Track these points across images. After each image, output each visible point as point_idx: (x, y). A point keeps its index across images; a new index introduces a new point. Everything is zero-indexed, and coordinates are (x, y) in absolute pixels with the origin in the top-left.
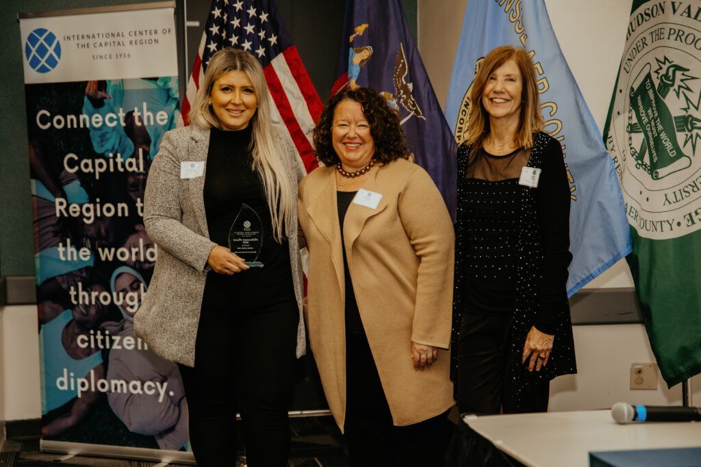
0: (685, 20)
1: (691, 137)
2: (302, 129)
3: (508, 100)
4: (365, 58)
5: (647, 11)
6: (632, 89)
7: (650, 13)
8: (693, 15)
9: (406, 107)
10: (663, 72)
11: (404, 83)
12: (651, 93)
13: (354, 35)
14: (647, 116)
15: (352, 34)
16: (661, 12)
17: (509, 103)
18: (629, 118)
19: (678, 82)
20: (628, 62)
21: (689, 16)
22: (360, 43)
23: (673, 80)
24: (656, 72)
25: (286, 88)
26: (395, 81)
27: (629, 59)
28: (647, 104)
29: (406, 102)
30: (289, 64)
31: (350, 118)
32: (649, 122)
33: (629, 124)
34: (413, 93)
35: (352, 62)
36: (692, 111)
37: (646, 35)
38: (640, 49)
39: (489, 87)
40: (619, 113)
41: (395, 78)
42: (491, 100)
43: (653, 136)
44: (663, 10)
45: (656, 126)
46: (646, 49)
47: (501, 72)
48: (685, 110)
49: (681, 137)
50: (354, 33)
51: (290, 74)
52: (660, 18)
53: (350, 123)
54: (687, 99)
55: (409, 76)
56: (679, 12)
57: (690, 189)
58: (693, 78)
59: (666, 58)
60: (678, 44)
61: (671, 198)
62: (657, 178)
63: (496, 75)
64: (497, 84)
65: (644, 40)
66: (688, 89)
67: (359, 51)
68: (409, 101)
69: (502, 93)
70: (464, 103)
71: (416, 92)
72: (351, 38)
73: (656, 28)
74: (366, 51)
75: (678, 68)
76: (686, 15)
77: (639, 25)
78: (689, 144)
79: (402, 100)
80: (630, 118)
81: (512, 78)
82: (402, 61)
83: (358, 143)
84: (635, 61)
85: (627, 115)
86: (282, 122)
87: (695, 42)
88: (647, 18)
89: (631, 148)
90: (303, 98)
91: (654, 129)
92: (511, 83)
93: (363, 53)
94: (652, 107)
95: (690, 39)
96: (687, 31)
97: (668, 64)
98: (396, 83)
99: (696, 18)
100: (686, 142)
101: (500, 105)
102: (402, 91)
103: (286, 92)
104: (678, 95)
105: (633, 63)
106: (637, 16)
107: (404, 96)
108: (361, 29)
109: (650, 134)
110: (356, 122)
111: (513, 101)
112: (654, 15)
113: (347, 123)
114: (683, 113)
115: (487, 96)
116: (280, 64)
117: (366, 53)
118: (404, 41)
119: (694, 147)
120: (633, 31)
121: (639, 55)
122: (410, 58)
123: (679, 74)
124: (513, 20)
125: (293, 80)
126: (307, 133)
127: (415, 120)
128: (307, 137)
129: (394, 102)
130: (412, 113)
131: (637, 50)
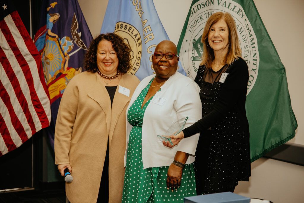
0: (223, 8)
2: (22, 53)
3: (222, 41)
4: (56, 19)
5: (203, 3)
6: (194, 40)
7: (205, 4)
8: (227, 6)
9: (77, 44)
11: (77, 32)
13: (50, 8)
15: (49, 7)
16: (211, 4)
17: (222, 42)
18: (192, 54)
20: (191, 27)
21: (225, 6)
22: (53, 12)
25: (13, 32)
26: (72, 31)
27: (192, 26)
29: (77, 42)
30: (14, 20)
31: (106, 50)
33: (192, 57)
34: (82, 38)
35: (49, 20)
37: (203, 14)
38: (199, 21)
39: (211, 35)
40: (185, 51)
41: (72, 30)
42: (213, 41)
44: (213, 3)
46: (203, 21)
47: (217, 26)
50: (49, 6)
51: (14, 25)
52: (211, 7)
53: (106, 52)
55: (79, 29)
56: (221, 4)
63: (215, 28)
64: (215, 33)
65: (201, 17)
67: (52, 16)
68: (79, 41)
69: (218, 37)
71: (83, 37)
72: (48, 9)
73: (209, 11)
74: (56, 15)
76: (224, 6)
77: (198, 10)
79: (75, 41)
80: (194, 54)
81: (223, 28)
82: (75, 22)
83: (111, 62)
84: (196, 27)
85: (191, 52)
86: (10, 49)
88: (203, 6)
89: (194, 68)
90: (22, 38)
92: (222, 31)
93: (54, 17)
98: (72, 32)
99: (228, 8)
101: (218, 43)
102: (75, 37)
103: (12, 34)
105: (194, 28)
106: (197, 6)
107: (77, 39)
108: (53, 5)
110: (109, 52)
111: (224, 41)
112: (207, 5)
113: (105, 52)
115: (211, 39)
116: (9, 20)
117: (56, 17)
118: (76, 12)
120: (195, 12)
121: (198, 24)
122: (80, 20)
124: (134, 4)
125: (16, 28)
126: (25, 56)
127: (82, 51)
128: (25, 57)
129: (71, 41)
130: (81, 47)
131: (197, 21)
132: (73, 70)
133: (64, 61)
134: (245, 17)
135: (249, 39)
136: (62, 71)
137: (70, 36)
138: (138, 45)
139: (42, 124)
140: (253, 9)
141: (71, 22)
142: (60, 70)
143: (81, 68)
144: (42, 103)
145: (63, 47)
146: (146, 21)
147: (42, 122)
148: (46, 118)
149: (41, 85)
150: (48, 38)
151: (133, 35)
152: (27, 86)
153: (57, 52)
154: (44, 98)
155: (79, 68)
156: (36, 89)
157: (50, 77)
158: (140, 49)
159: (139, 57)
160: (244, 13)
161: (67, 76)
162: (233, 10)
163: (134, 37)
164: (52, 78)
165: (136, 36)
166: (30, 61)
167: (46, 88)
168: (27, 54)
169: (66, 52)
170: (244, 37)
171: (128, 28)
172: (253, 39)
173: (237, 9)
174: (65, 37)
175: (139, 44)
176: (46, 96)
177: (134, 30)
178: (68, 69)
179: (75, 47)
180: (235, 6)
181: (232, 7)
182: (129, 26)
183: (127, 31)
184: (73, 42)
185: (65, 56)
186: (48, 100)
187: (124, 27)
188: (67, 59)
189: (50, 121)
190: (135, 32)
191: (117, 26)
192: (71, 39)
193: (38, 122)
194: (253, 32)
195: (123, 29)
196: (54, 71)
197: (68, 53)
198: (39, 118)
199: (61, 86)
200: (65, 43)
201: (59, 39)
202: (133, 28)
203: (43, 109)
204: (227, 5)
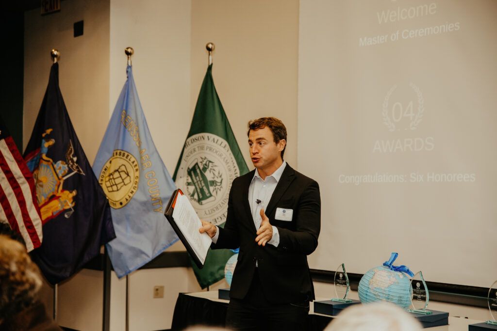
0: (212, 143)
1: (216, 189)
2: (15, 176)
4: (51, 144)
5: (196, 138)
10: (204, 163)
12: (198, 171)
14: (196, 179)
16: (202, 139)
19: (210, 167)
21: (214, 142)
23: (208, 166)
24: (201, 162)
25: (5, 156)
28: (196, 175)
29: (72, 166)
30: (8, 144)
32: (197, 182)
33: (187, 182)
34: (77, 162)
35: (43, 146)
36: (216, 179)
37: (196, 147)
43: (199, 187)
44: (204, 139)
45: (201, 184)
46: (195, 153)
48: (213, 178)
49: (211, 188)
51: (8, 149)
52: (202, 141)
54: (214, 174)
56: (211, 140)
57: (215, 209)
58: (216, 166)
59: (205, 158)
60: (210, 152)
61: (208, 213)
62: (202, 204)
66: (214, 170)
70: (104, 168)
71: (78, 162)
72: (44, 135)
73: (200, 145)
75: (210, 162)
77: (192, 143)
78: (215, 191)
79: (70, 166)
80: (188, 180)
85: (186, 178)
86: (2, 172)
87: (216, 152)
90: (15, 161)
91: (200, 185)
93: (50, 142)
94: (198, 175)
95: (214, 151)
96: (213, 148)
97: (206, 160)
99: (216, 143)
100: (214, 191)
102: (70, 161)
103: (5, 158)
104: (210, 172)
105: (189, 158)
106: (191, 139)
107: (71, 164)
108: (49, 131)
109: (198, 187)
112: (199, 140)
114: (212, 179)
116: (2, 144)
117: (52, 142)
118: (72, 139)
119: (217, 193)
120: (189, 145)
121: (192, 155)
122: (75, 146)
123: (210, 164)
124: (132, 134)
125: (9, 152)
126: (18, 178)
127: (78, 175)
128: (17, 180)
129: (66, 166)
130: (76, 172)
131: (191, 152)
132: (67, 192)
133: (58, 184)
134: (230, 151)
135: (233, 170)
136: (55, 194)
137: (65, 161)
138: (135, 171)
139: (34, 245)
140: (236, 145)
141: (66, 147)
142: (53, 192)
143: (75, 190)
144: (34, 223)
145: (58, 171)
146: (144, 150)
147: (34, 242)
148: (37, 238)
149: (34, 207)
150: (42, 162)
151: (130, 162)
152: (19, 208)
153: (51, 176)
154: (37, 219)
155: (73, 190)
156: (28, 210)
157: (42, 200)
158: (137, 174)
159: (137, 182)
160: (229, 149)
161: (60, 198)
162: (220, 145)
163: (132, 164)
164: (45, 200)
165: (133, 162)
166: (23, 183)
167: (38, 209)
168: (21, 178)
169: (60, 176)
170: (229, 168)
171: (126, 155)
172: (236, 170)
173: (223, 145)
174: (60, 162)
175: (137, 170)
176: (38, 217)
177: (131, 158)
178: (62, 191)
179: (70, 171)
180: (222, 143)
181: (219, 142)
182: (126, 154)
183: (125, 158)
184: (68, 167)
185: (59, 179)
186: (39, 221)
187: (122, 154)
188: (62, 182)
189: (41, 241)
190: (133, 159)
191: (115, 154)
192: (66, 163)
193: (30, 243)
194: (236, 164)
195: (121, 156)
196: (47, 193)
197: (63, 177)
198: (31, 239)
199: (54, 208)
200: (60, 168)
201: (54, 163)
202: (130, 156)
203: (34, 229)
204: (216, 141)
